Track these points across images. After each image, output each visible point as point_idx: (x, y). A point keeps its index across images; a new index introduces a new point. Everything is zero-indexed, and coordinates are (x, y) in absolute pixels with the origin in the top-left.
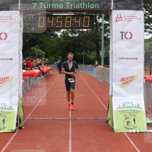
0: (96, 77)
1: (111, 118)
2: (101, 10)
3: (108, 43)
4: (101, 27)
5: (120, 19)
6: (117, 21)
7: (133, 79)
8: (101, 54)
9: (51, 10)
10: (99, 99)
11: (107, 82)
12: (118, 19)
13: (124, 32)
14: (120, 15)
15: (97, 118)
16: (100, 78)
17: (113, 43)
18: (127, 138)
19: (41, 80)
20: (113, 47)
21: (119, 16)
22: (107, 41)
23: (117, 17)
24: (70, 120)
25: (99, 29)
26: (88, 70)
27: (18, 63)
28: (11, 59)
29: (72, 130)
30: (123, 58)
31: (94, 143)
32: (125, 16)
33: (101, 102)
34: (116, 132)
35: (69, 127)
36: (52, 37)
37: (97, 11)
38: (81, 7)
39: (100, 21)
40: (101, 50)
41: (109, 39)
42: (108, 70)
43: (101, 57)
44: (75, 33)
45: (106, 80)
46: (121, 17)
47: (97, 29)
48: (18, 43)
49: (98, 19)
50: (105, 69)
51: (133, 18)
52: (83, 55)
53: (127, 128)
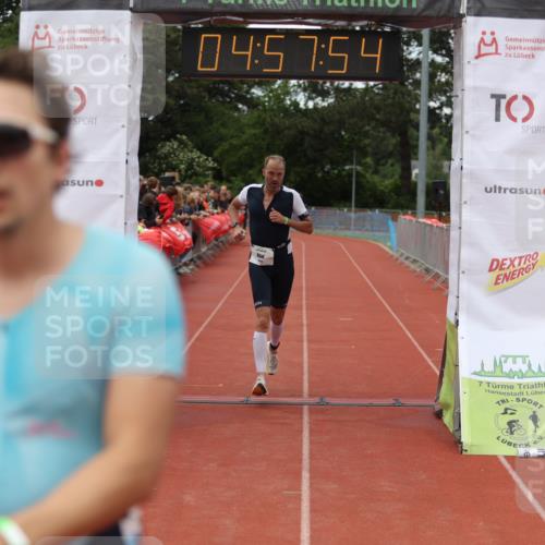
0: (396, 255)
1: (451, 401)
2: (425, 14)
3: (441, 134)
4: (418, 75)
5: (492, 49)
6: (479, 56)
7: (534, 265)
8: (415, 172)
9: (244, 10)
10: (407, 332)
11: (437, 274)
12: (484, 50)
13: (504, 97)
14: (493, 33)
15: (402, 401)
16: (414, 257)
17: (465, 136)
18: (510, 476)
19: (198, 262)
20: (464, 149)
21: (488, 39)
22: (439, 124)
23: (482, 40)
24: (306, 407)
25: (410, 81)
26: (367, 230)
27: (122, 196)
28: (99, 183)
29: (311, 442)
30: (500, 188)
31: (390, 489)
32: (508, 39)
33: (416, 344)
34: (469, 453)
35: (302, 431)
36: (240, 106)
37: (408, 16)
38: (354, 4)
39: (414, 52)
40: (417, 159)
41: (444, 121)
42: (442, 228)
43: (416, 184)
44: (324, 94)
45: (434, 266)
46: (494, 40)
47: (402, 84)
48: (126, 124)
49: (405, 48)
50: (431, 226)
51: (537, 45)
52: (350, 175)
53: (510, 444)
